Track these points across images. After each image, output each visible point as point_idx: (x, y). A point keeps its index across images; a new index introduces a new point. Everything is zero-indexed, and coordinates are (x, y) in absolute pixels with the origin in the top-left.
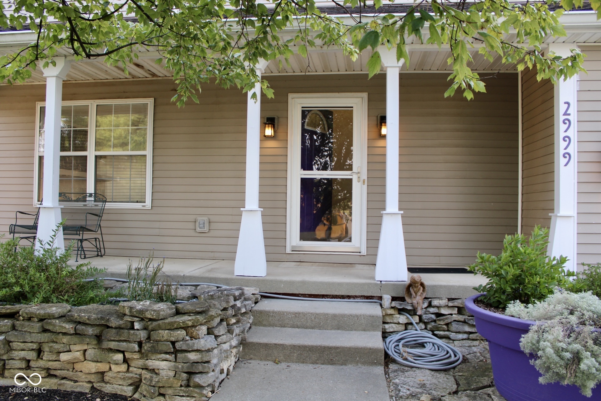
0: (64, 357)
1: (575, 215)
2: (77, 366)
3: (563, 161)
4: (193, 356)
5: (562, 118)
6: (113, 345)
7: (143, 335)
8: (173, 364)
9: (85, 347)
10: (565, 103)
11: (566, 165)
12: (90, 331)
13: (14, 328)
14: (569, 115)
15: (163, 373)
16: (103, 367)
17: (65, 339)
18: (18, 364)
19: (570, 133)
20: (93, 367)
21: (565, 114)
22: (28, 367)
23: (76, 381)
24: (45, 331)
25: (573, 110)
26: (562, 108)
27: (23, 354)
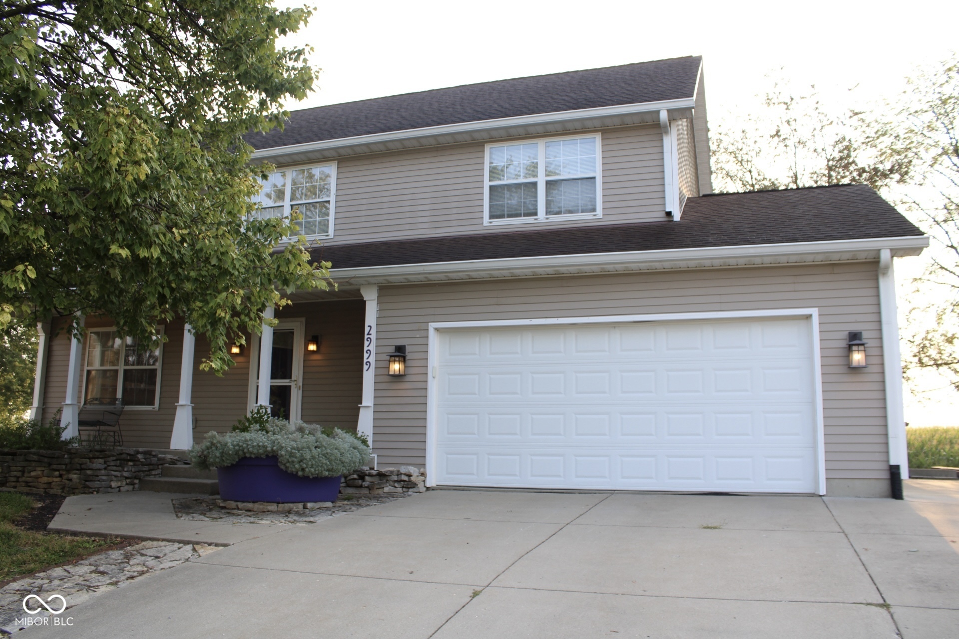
0: (33, 474)
1: (372, 405)
2: (40, 480)
3: (365, 367)
4: (89, 472)
5: (366, 337)
6: (54, 467)
7: (67, 461)
8: (79, 476)
9: (43, 469)
10: (369, 326)
11: (367, 370)
12: (46, 460)
13: (13, 460)
14: (371, 334)
15: (74, 480)
16: (50, 480)
17: (34, 464)
18: (14, 479)
19: (371, 348)
20: (45, 479)
21: (368, 334)
22: (17, 481)
23: (38, 488)
24: (27, 460)
25: (373, 332)
26: (367, 329)
27: (15, 473)
